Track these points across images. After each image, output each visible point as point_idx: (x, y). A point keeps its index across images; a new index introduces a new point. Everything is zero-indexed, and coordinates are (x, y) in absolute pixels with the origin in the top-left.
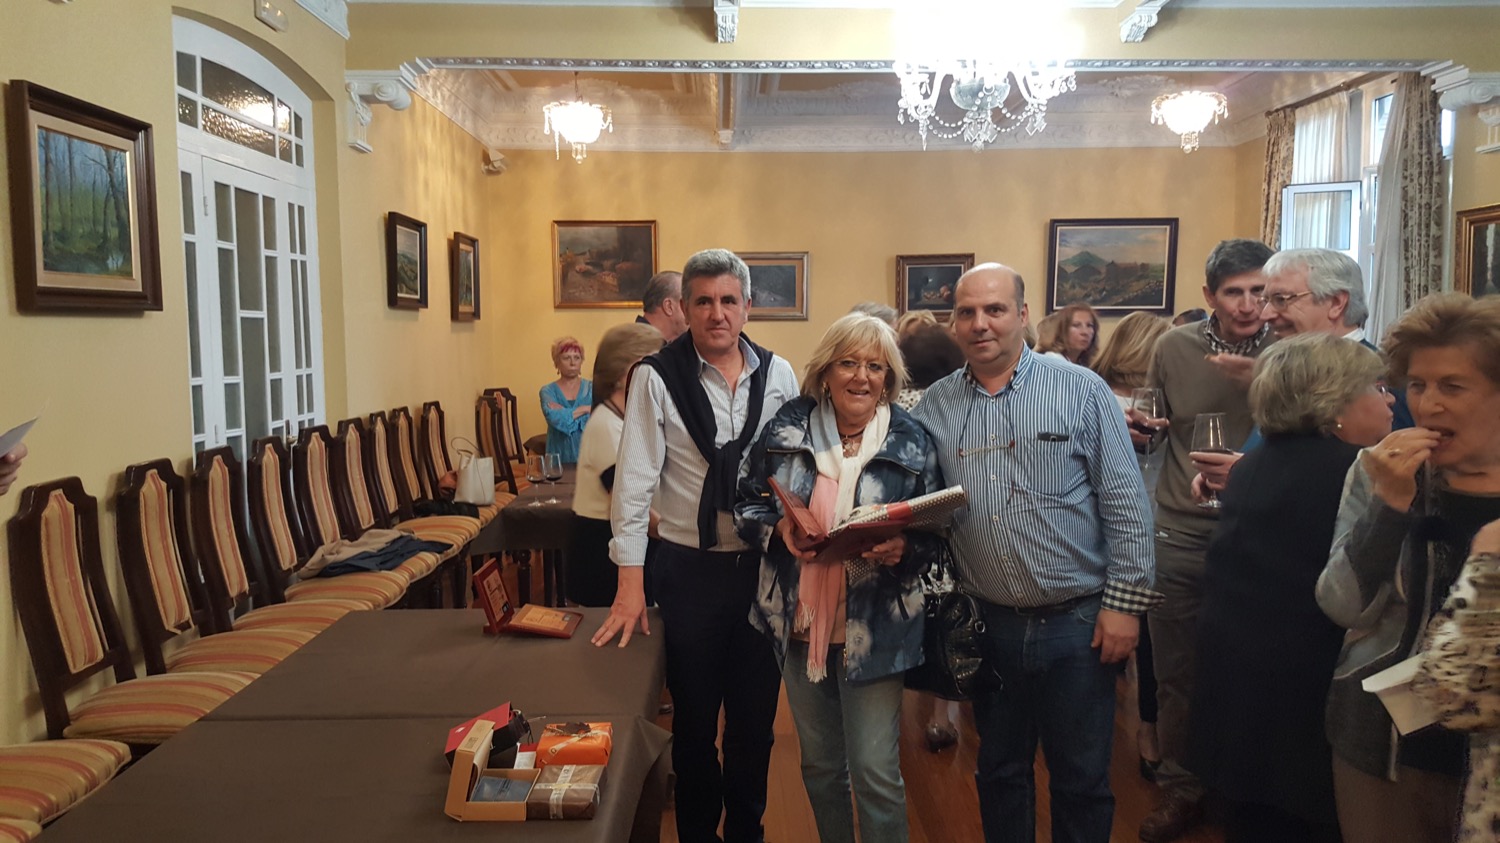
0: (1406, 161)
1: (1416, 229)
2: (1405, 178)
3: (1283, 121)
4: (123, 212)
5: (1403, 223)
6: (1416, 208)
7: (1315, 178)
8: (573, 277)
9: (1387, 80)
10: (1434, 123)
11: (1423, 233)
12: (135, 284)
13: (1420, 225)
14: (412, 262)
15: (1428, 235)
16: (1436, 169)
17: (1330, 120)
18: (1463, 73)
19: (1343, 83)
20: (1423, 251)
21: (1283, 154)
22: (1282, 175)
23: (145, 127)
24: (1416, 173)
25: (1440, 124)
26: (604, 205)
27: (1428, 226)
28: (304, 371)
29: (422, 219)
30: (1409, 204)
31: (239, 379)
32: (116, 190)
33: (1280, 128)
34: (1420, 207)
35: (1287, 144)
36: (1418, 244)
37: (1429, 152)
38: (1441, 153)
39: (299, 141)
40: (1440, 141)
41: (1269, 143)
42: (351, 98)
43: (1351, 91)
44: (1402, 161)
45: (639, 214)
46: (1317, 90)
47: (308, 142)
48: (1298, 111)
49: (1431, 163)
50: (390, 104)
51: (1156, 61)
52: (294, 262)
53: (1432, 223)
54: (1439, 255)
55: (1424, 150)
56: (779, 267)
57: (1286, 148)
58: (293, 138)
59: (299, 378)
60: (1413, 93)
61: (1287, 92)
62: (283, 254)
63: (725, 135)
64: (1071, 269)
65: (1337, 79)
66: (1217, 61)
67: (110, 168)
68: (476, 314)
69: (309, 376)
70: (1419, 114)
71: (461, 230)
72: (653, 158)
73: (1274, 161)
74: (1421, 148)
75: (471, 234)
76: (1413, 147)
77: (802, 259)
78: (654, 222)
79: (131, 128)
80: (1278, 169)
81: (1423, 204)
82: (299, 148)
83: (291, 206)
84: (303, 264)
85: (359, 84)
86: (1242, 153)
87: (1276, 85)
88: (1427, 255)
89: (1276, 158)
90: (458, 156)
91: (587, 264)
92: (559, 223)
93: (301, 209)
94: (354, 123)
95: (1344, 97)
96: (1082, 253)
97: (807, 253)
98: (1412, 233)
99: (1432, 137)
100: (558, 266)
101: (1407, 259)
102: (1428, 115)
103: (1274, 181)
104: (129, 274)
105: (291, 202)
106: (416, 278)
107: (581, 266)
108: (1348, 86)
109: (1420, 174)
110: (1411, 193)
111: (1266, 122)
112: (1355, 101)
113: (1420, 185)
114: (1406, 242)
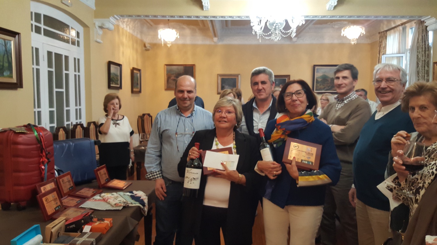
0: (418, 47)
1: (421, 68)
2: (418, 52)
3: (383, 35)
4: (10, 59)
5: (417, 66)
6: (421, 61)
7: (393, 52)
8: (170, 81)
9: (413, 22)
10: (427, 35)
11: (423, 69)
12: (14, 80)
13: (422, 67)
14: (117, 76)
15: (424, 70)
16: (427, 49)
17: (397, 35)
18: (434, 20)
19: (401, 24)
20: (423, 75)
21: (383, 45)
22: (383, 51)
23: (18, 34)
24: (421, 50)
25: (428, 36)
26: (179, 60)
27: (425, 67)
28: (78, 107)
29: (121, 63)
30: (419, 60)
31: (54, 109)
32: (8, 52)
33: (382, 37)
34: (422, 61)
35: (385, 42)
36: (421, 72)
37: (425, 44)
38: (428, 45)
39: (78, 39)
40: (428, 41)
41: (379, 42)
42: (95, 27)
43: (403, 26)
44: (417, 47)
45: (190, 62)
46: (393, 26)
47: (82, 40)
48: (388, 32)
49: (426, 48)
50: (108, 29)
51: (338, 16)
52: (75, 75)
53: (426, 66)
54: (428, 76)
55: (424, 44)
56: (232, 79)
57: (384, 43)
58: (76, 39)
59: (76, 110)
60: (420, 26)
61: (385, 26)
62: (71, 72)
63: (215, 39)
64: (320, 80)
65: (399, 23)
66: (357, 16)
67: (5, 45)
68: (140, 92)
69: (80, 109)
70: (422, 33)
71: (136, 67)
72: (194, 46)
73: (381, 47)
74: (422, 43)
75: (139, 68)
76: (420, 43)
77: (238, 76)
78: (194, 65)
79: (13, 34)
80: (382, 50)
81: (423, 60)
82: (78, 42)
83: (75, 59)
84: (79, 76)
85: (98, 23)
86: (372, 45)
87: (382, 25)
88: (424, 76)
89: (381, 46)
90: (135, 45)
91: (175, 77)
92: (167, 65)
93: (78, 60)
94: (97, 34)
95: (401, 28)
96: (323, 75)
97: (240, 74)
98: (420, 69)
99: (426, 40)
100: (166, 78)
101: (418, 77)
102: (424, 33)
103: (381, 54)
104: (12, 77)
105: (75, 57)
106: (118, 80)
107: (173, 78)
108: (402, 24)
109: (422, 51)
110: (419, 56)
111: (378, 36)
112: (404, 29)
113: (422, 54)
114: (418, 72)
